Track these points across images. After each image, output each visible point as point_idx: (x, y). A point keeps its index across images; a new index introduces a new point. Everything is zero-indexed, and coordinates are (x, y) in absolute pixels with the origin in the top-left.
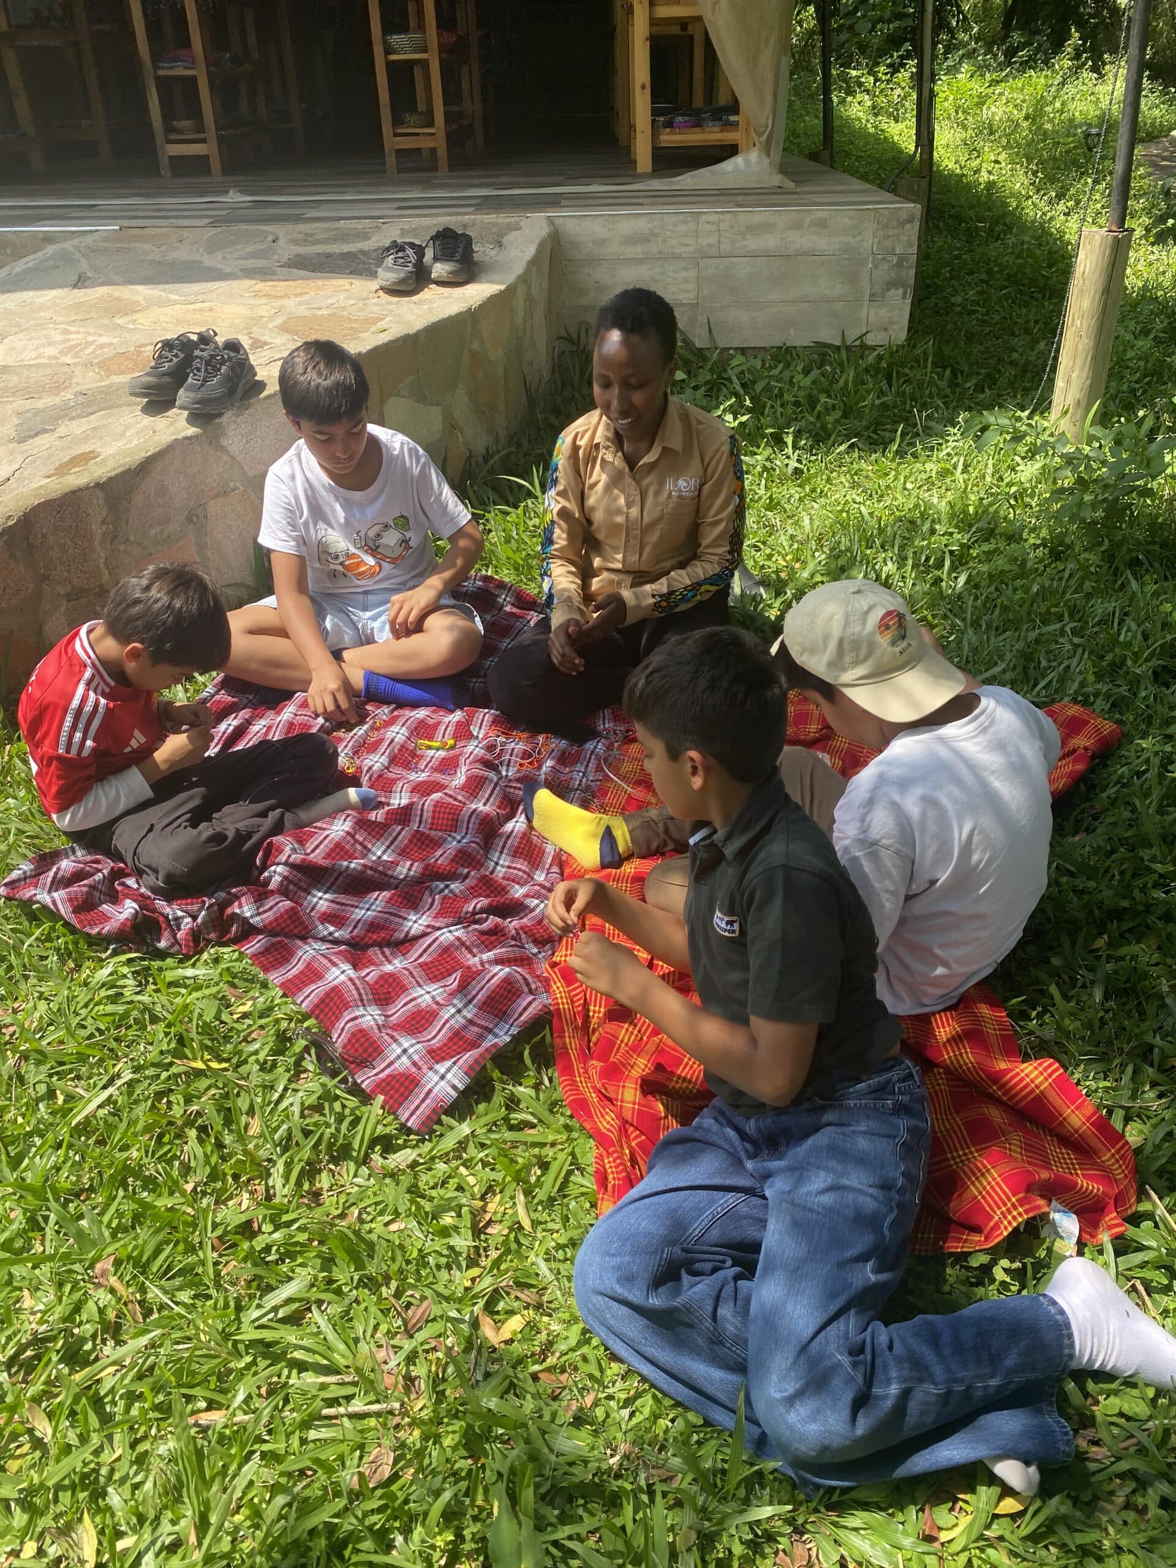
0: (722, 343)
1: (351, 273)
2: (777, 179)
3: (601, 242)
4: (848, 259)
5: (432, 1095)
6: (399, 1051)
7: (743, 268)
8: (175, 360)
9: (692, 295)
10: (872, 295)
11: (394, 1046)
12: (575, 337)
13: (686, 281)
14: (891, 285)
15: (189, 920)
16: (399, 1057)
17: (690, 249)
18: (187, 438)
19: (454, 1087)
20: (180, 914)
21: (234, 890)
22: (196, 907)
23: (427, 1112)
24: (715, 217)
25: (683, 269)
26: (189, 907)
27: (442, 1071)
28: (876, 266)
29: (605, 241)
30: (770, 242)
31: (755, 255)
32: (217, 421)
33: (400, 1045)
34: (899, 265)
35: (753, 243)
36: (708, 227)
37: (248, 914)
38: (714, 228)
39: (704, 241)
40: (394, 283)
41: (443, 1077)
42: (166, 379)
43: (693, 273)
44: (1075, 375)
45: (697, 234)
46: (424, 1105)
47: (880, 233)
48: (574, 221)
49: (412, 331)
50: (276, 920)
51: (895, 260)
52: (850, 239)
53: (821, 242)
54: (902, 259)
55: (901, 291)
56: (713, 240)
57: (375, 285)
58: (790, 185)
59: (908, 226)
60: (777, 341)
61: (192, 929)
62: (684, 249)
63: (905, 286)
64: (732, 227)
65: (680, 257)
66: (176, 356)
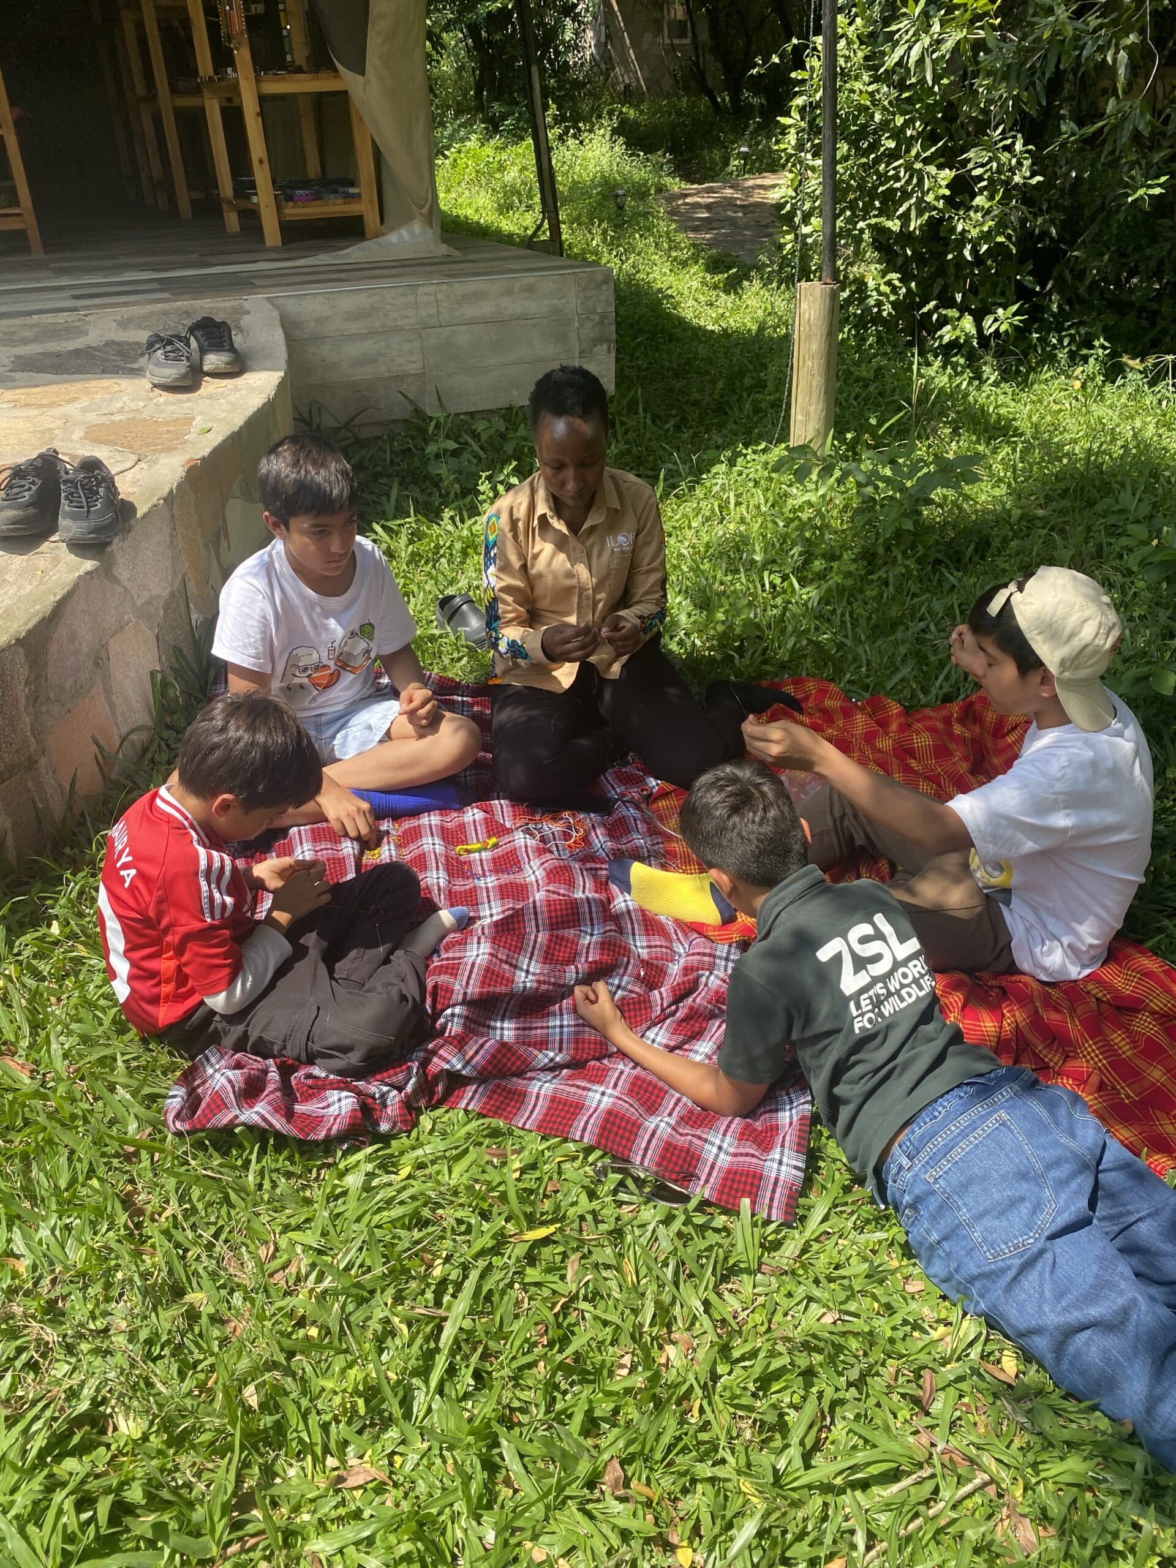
0: (453, 409)
1: (103, 372)
2: (444, 249)
3: (321, 320)
4: (557, 320)
5: (781, 1183)
6: (715, 1150)
7: (463, 337)
8: (34, 488)
9: (418, 365)
10: (581, 352)
11: (707, 1146)
12: (307, 416)
13: (412, 352)
14: (596, 341)
15: (395, 1092)
16: (717, 1156)
17: (413, 321)
18: (87, 573)
19: (796, 1168)
20: (385, 1089)
21: (430, 1046)
22: (401, 1076)
23: (784, 1200)
24: (432, 288)
25: (407, 341)
26: (394, 1079)
27: (777, 1156)
28: (581, 325)
29: (327, 318)
30: (486, 309)
31: (473, 322)
32: (109, 549)
33: (712, 1144)
34: (601, 323)
35: (470, 311)
36: (427, 299)
37: (459, 1066)
38: (431, 299)
39: (424, 313)
40: (177, 379)
41: (780, 1163)
42: (31, 511)
43: (417, 344)
44: (812, 409)
45: (416, 306)
46: (777, 1195)
47: (581, 295)
48: (294, 300)
49: (236, 429)
50: (489, 1062)
51: (597, 318)
52: (554, 301)
53: (532, 306)
54: (603, 316)
55: (605, 346)
56: (432, 311)
57: (144, 384)
58: (457, 253)
59: (605, 287)
60: (503, 403)
61: (401, 1101)
62: (407, 321)
63: (608, 341)
64: (448, 297)
65: (401, 329)
66: (33, 483)
